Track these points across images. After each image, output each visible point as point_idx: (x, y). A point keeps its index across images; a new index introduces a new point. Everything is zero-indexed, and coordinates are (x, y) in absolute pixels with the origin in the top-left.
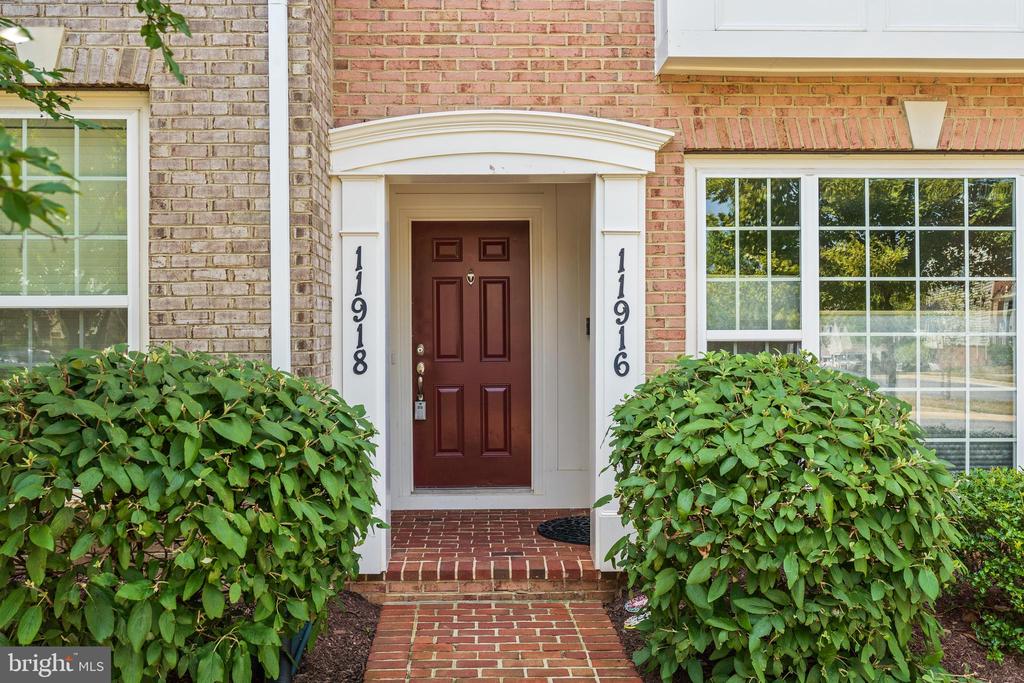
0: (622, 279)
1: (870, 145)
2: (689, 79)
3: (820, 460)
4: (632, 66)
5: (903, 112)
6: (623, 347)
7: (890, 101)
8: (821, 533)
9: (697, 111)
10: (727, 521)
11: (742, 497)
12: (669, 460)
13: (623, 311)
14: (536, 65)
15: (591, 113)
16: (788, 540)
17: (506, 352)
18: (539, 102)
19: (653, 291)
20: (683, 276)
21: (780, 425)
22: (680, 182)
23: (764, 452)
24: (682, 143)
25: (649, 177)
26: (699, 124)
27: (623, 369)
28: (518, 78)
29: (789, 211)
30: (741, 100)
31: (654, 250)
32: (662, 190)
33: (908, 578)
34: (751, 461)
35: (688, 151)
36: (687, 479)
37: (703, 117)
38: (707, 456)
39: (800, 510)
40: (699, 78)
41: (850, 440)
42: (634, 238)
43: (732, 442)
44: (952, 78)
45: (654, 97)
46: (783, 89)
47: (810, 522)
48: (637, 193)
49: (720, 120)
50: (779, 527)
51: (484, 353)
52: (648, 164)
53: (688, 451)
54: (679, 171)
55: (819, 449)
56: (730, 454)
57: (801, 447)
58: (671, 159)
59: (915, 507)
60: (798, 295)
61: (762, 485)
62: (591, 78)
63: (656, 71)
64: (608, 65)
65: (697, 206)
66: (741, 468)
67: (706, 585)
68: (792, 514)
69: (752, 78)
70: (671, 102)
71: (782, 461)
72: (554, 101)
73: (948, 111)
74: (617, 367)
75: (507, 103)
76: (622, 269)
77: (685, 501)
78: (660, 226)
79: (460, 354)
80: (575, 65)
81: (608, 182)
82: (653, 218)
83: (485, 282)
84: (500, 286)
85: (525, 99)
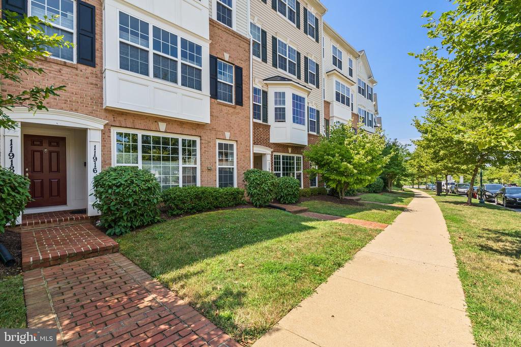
0: (95, 152)
1: (152, 129)
2: (112, 111)
3: (136, 182)
4: (98, 106)
5: (158, 124)
6: (95, 166)
7: (156, 122)
8: (136, 194)
9: (114, 118)
10: (118, 194)
11: (122, 189)
12: (107, 184)
13: (95, 159)
14: (70, 101)
15: (86, 114)
16: (130, 196)
17: (58, 170)
18: (71, 110)
19: (103, 155)
20: (111, 152)
21: (129, 177)
22: (110, 132)
23: (126, 181)
24: (110, 124)
25: (102, 130)
26: (114, 121)
27: (95, 171)
28: (65, 103)
29: (135, 141)
30: (124, 117)
31: (103, 146)
32: (105, 134)
33: (152, 201)
34: (123, 183)
35: (112, 126)
36: (110, 187)
37: (115, 119)
38: (114, 182)
39: (132, 190)
40: (114, 111)
41: (142, 179)
42: (98, 143)
43: (119, 180)
44: (167, 119)
45: (103, 113)
46: (134, 116)
47: (134, 192)
48: (99, 134)
49: (119, 120)
50: (128, 193)
51: (50, 170)
52: (102, 128)
53: (111, 182)
54: (110, 130)
55: (136, 180)
56: (119, 182)
57: (133, 180)
58: (107, 127)
59: (153, 189)
60: (137, 157)
61: (126, 187)
62: (86, 106)
63: (104, 108)
64: (91, 104)
65: (114, 137)
66: (121, 184)
67: (114, 205)
68: (131, 191)
69: (127, 113)
70: (107, 115)
71: (129, 182)
72: (76, 110)
73: (167, 125)
74: (94, 171)
75: (62, 109)
76: (95, 149)
77: (110, 191)
78: (105, 141)
79: (42, 171)
80: (82, 103)
81: (91, 130)
82: (103, 139)
83: (50, 153)
84: (56, 153)
85: (67, 108)
